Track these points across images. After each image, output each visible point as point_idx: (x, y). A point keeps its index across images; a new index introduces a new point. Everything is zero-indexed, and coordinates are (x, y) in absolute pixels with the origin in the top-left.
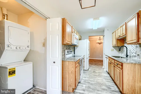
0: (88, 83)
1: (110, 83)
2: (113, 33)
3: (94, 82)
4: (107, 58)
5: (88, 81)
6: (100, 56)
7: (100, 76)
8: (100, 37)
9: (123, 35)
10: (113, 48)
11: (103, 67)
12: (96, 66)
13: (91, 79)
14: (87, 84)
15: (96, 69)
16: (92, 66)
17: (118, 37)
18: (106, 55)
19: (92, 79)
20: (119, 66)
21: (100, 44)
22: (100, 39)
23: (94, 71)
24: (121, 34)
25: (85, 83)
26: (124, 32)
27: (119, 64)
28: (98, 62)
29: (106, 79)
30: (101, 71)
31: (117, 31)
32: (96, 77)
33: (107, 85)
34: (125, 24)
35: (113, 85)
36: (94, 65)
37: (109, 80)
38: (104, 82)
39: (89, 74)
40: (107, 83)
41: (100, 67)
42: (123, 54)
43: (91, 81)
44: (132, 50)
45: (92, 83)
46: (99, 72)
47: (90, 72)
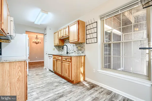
0: (37, 88)
1: (58, 79)
2: (55, 33)
3: (44, 85)
4: (52, 57)
5: (36, 87)
6: (36, 57)
7: (46, 76)
8: (37, 36)
9: (66, 35)
10: (54, 47)
11: (44, 68)
12: (36, 69)
13: (38, 83)
14: (36, 91)
15: (38, 72)
16: (31, 70)
17: (61, 37)
18: (48, 54)
19: (40, 83)
20: (67, 60)
21: (37, 44)
22: (37, 38)
23: (36, 74)
24: (64, 34)
25: (33, 90)
26: (67, 33)
27: (68, 59)
28: (36, 65)
29: (53, 77)
30: (44, 72)
31: (60, 32)
32: (43, 79)
33: (57, 81)
34: (68, 27)
35: (61, 80)
36: (32, 68)
37: (56, 77)
38: (53, 80)
39: (32, 79)
40: (55, 80)
41: (41, 68)
42: (63, 52)
43: (40, 85)
44: (71, 48)
45: (42, 86)
46: (43, 74)
47: (32, 77)
